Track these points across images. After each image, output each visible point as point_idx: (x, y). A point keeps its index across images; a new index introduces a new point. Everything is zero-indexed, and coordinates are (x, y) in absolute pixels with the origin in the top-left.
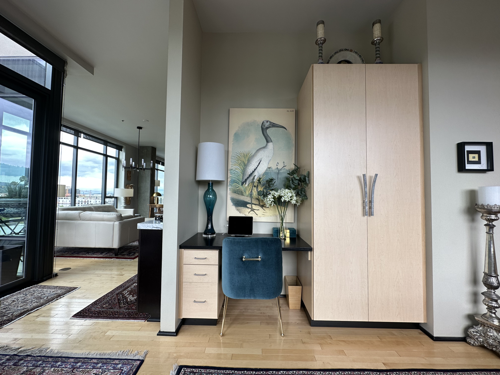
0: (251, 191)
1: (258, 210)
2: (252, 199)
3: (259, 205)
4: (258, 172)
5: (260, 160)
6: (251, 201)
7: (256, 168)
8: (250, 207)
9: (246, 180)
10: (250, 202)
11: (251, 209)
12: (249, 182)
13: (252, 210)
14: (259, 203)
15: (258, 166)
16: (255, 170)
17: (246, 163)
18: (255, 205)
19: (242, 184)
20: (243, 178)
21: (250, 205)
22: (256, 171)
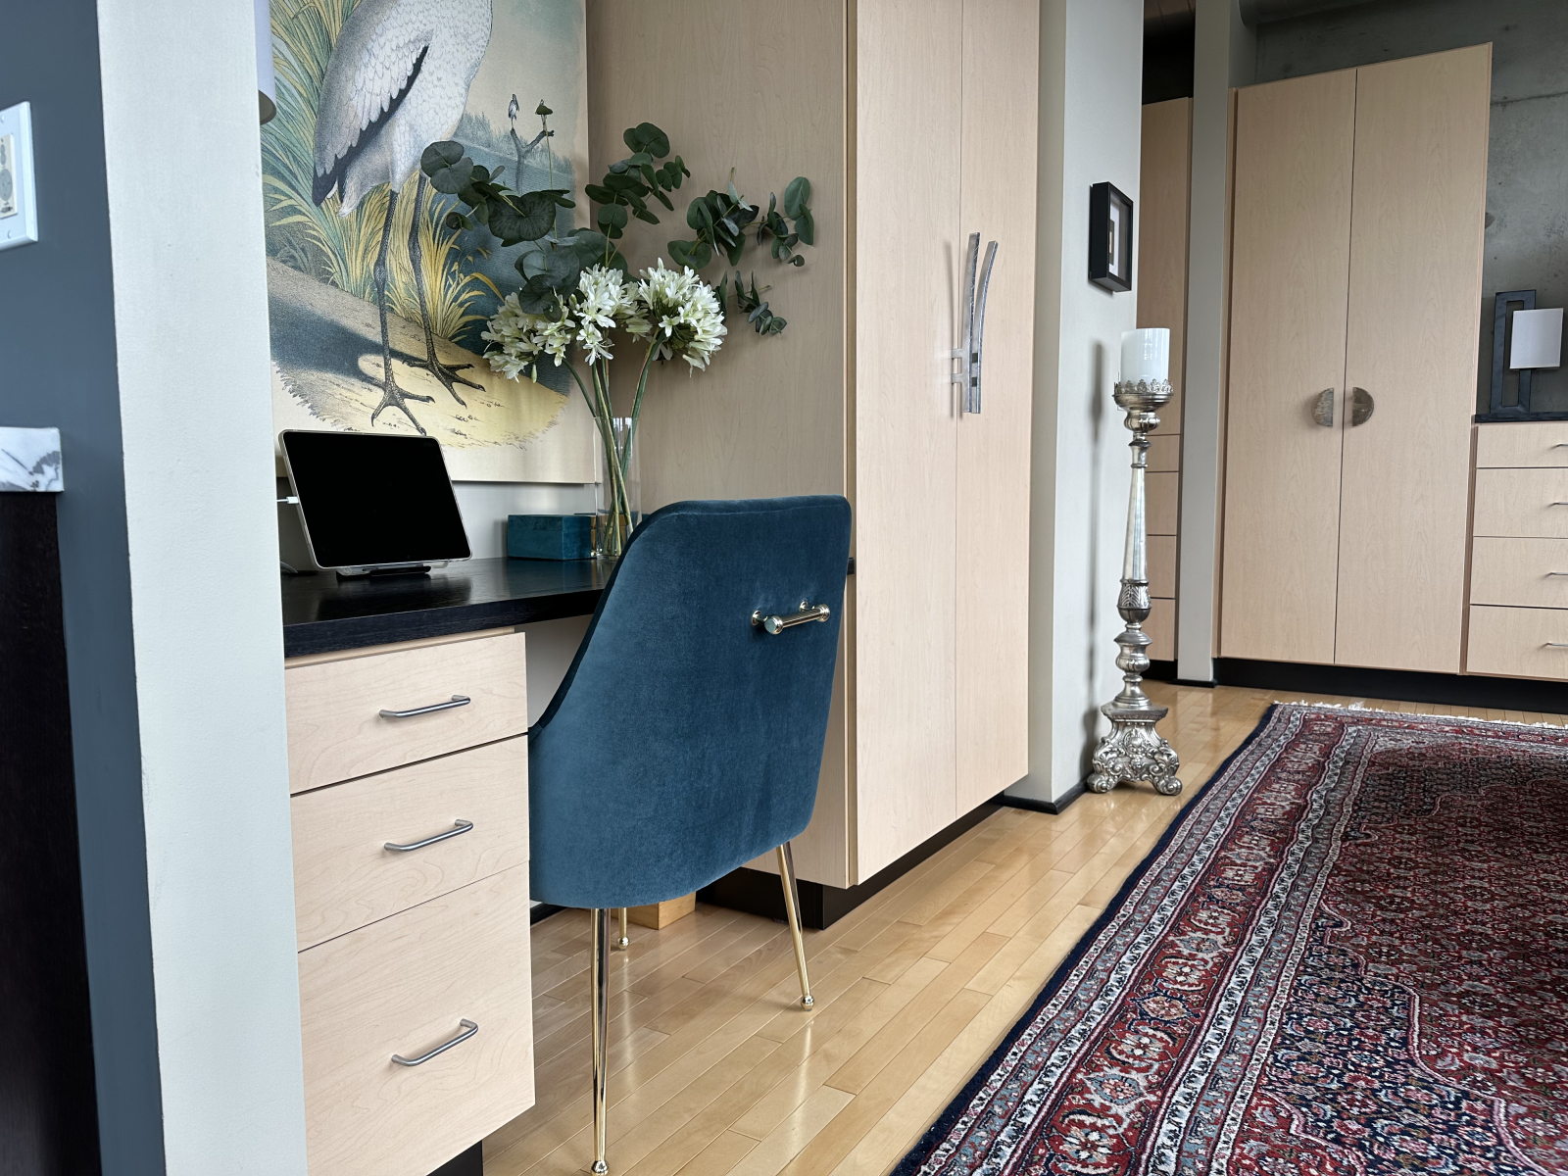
0: (381, 262)
1: (429, 399)
2: (389, 317)
3: (429, 365)
4: (411, 127)
5: (417, 40)
6: (384, 333)
7: (403, 93)
8: (381, 375)
9: (342, 168)
10: (379, 339)
11: (383, 386)
12: (363, 186)
13: (392, 397)
14: (432, 354)
15: (411, 80)
16: (396, 103)
17: (336, 29)
18: (410, 360)
19: (318, 198)
20: (320, 148)
21: (380, 360)
22: (402, 117)
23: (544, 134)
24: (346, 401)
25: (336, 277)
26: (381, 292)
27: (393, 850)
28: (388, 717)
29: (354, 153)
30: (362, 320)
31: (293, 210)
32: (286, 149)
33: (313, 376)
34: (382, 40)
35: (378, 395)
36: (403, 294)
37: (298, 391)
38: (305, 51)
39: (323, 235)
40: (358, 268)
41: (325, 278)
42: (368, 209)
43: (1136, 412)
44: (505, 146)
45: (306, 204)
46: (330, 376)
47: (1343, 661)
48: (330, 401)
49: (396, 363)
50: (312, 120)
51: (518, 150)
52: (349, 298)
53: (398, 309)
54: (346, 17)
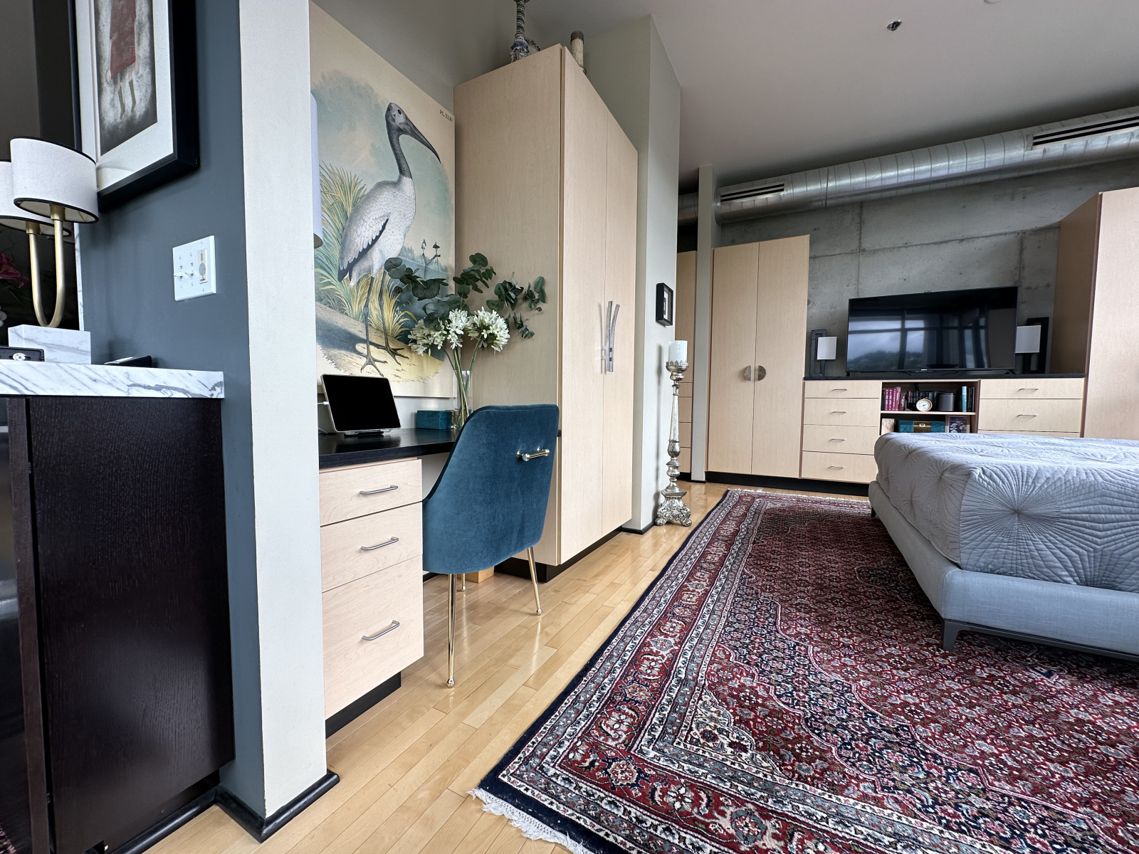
0: (366, 306)
1: (385, 362)
2: (369, 328)
3: (386, 348)
4: (381, 251)
5: (384, 216)
6: (367, 335)
7: (377, 237)
8: (365, 352)
9: (351, 267)
10: (365, 337)
11: (366, 357)
12: (359, 274)
13: (370, 361)
14: (387, 344)
15: (381, 232)
16: (374, 241)
17: (350, 210)
18: (378, 346)
19: (341, 278)
20: (342, 258)
21: (365, 346)
22: (376, 247)
23: (436, 256)
24: (350, 363)
25: (347, 312)
26: (366, 318)
27: (364, 550)
28: (363, 494)
29: (356, 261)
30: (358, 329)
31: (330, 283)
32: (327, 258)
33: (335, 352)
34: (369, 216)
35: (364, 360)
36: (376, 319)
37: (329, 358)
38: (336, 218)
39: (342, 294)
40: (357, 308)
41: (342, 311)
42: (361, 283)
43: (675, 373)
44: (420, 260)
45: (335, 281)
46: (343, 352)
47: (754, 473)
48: (343, 362)
49: (372, 347)
50: (338, 247)
51: (426, 262)
52: (353, 321)
53: (373, 325)
54: (354, 205)
